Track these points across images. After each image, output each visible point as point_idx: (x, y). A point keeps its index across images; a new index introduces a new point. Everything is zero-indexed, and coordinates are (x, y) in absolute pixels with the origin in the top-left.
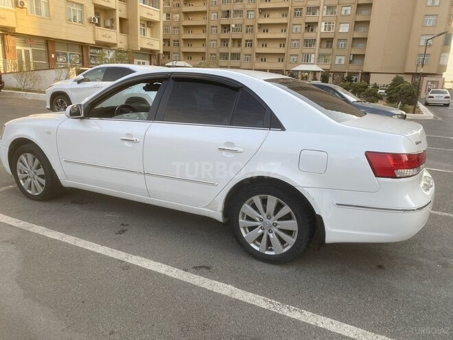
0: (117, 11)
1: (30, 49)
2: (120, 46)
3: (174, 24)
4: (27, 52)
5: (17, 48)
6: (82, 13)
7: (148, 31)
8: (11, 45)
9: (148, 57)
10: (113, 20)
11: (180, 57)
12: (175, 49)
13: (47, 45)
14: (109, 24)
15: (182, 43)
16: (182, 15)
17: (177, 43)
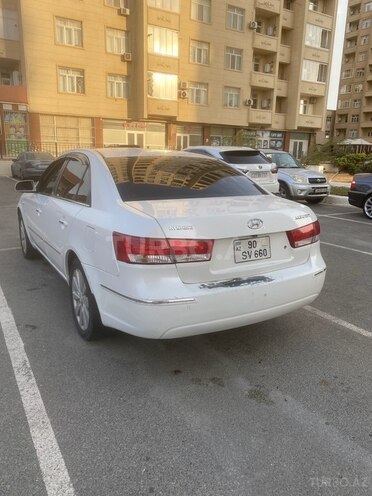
0: (275, 90)
1: (188, 135)
2: (275, 127)
3: (356, 97)
4: (185, 138)
5: (178, 135)
6: (238, 97)
7: (310, 108)
8: (172, 132)
9: (307, 136)
10: (270, 101)
11: (357, 134)
12: (354, 125)
13: (203, 130)
14: (265, 104)
15: (362, 117)
16: (367, 85)
17: (356, 118)
